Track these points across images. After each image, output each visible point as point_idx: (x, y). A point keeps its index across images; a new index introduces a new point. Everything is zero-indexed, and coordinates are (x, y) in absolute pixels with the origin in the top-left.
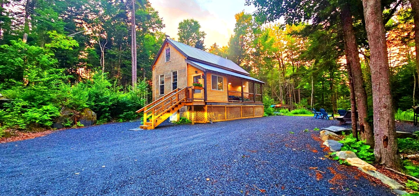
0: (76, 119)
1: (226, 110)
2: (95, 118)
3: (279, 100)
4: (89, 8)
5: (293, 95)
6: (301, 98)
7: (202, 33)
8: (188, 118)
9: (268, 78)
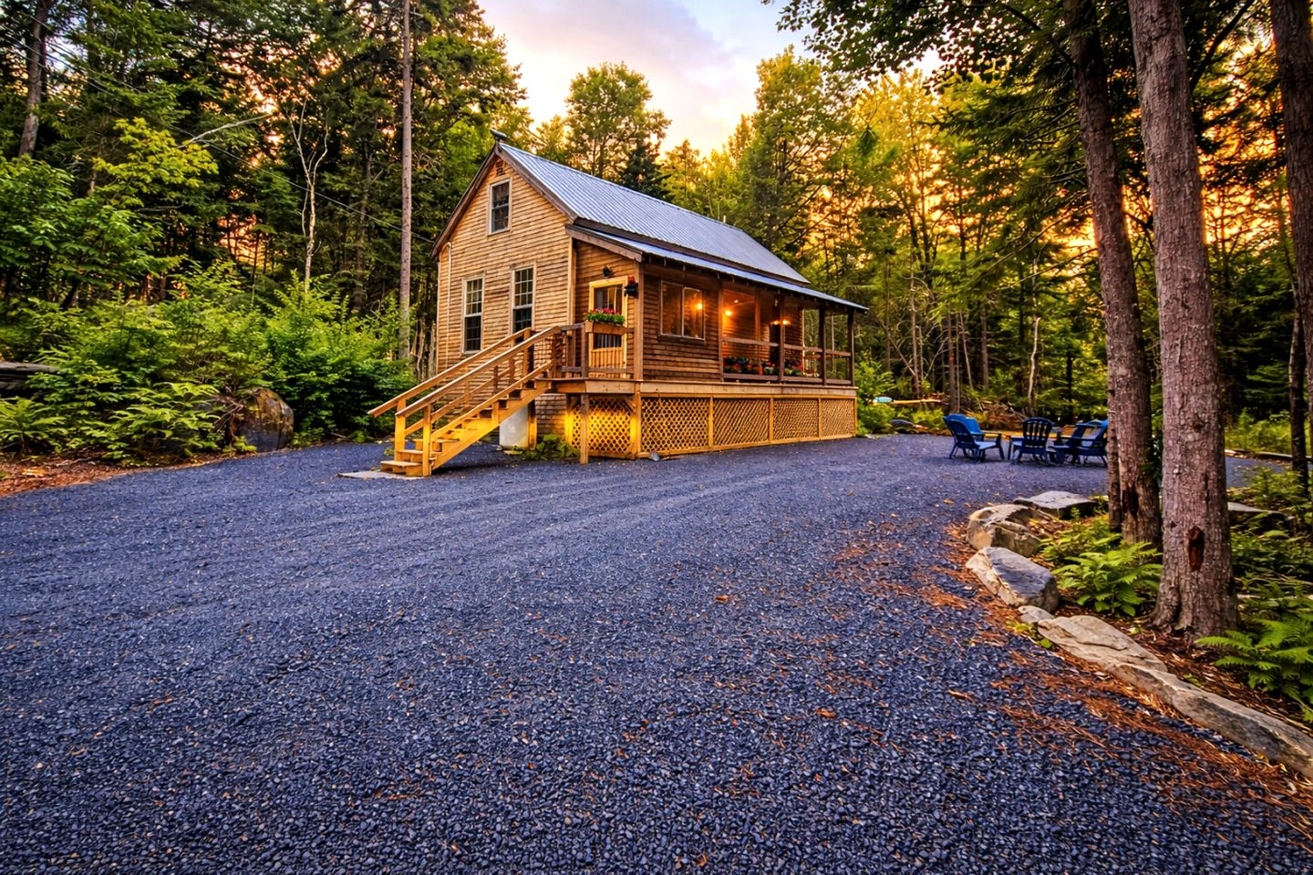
0: (233, 428)
1: (712, 412)
2: (289, 424)
3: (908, 374)
4: (267, 26)
5: (962, 355)
6: (992, 366)
7: (655, 117)
8: (570, 439)
9: (874, 293)
